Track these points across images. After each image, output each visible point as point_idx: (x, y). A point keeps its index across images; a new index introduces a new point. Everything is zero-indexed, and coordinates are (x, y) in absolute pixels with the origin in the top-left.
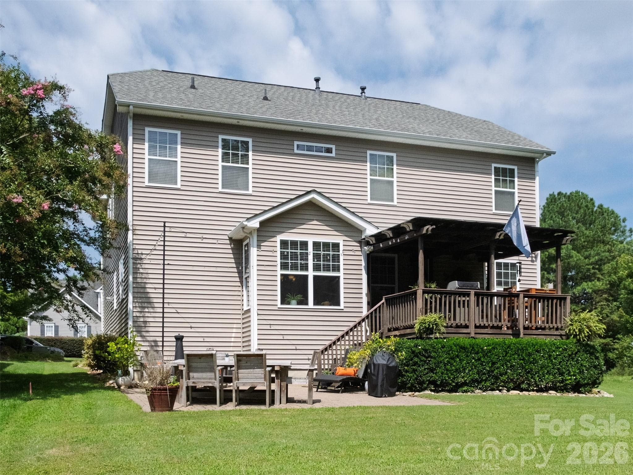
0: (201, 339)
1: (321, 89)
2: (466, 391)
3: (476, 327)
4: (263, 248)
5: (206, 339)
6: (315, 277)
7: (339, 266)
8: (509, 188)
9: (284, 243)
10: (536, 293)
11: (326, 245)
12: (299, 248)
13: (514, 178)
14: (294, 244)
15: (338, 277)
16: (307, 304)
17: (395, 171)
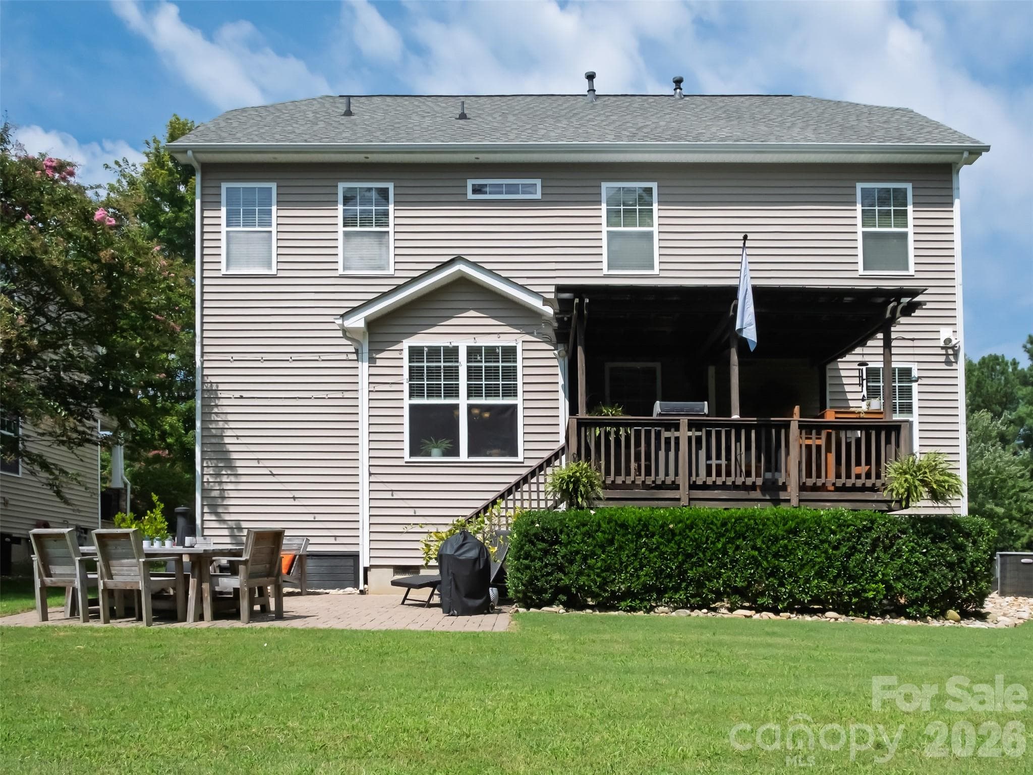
0: (311, 518)
1: (597, 93)
2: (633, 609)
3: (693, 487)
4: (379, 362)
5: (319, 518)
6: (470, 407)
7: (515, 386)
8: (895, 226)
9: (415, 353)
10: (836, 418)
11: (491, 352)
12: (442, 360)
13: (906, 206)
14: (434, 352)
15: (514, 407)
16: (457, 454)
17: (656, 214)
